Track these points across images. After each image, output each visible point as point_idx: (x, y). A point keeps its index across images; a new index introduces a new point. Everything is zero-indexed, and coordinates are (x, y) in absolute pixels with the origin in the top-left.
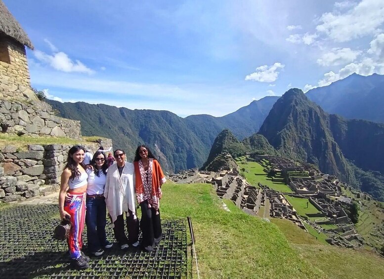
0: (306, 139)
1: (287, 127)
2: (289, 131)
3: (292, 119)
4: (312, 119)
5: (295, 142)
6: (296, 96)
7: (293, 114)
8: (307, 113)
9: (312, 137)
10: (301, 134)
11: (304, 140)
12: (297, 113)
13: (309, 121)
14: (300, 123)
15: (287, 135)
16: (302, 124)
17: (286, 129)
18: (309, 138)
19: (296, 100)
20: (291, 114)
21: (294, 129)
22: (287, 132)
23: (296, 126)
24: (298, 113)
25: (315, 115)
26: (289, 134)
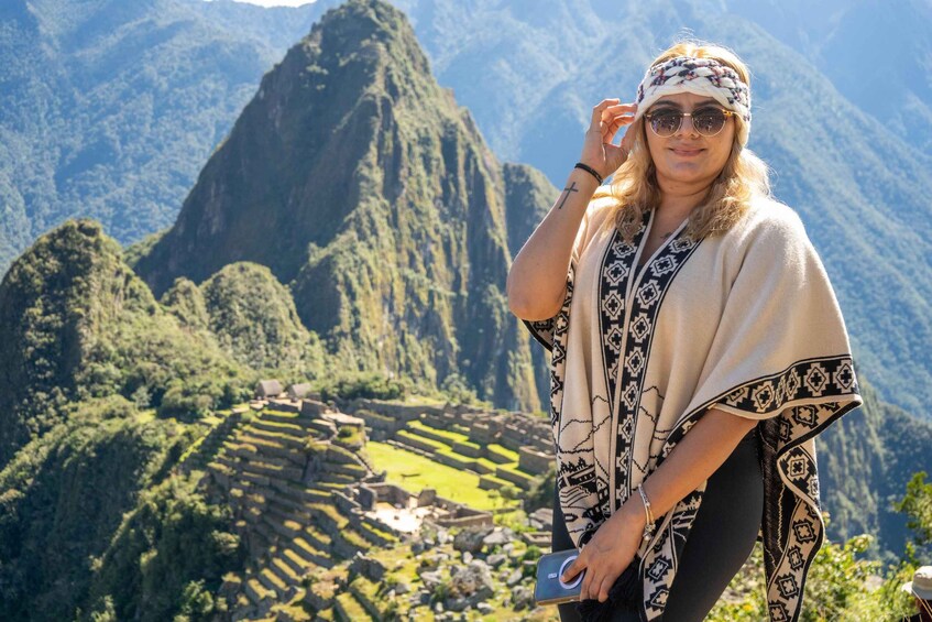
0: (431, 294)
1: (358, 221)
2: (370, 247)
3: (378, 176)
4: (457, 185)
5: (391, 310)
6: (388, 47)
7: (380, 147)
8: (437, 153)
9: (456, 286)
10: (412, 263)
11: (424, 297)
12: (397, 148)
13: (445, 198)
14: (411, 205)
15: (365, 270)
16: (418, 212)
17: (353, 234)
18: (443, 289)
19: (388, 69)
20: (373, 148)
21: (386, 233)
22: (362, 250)
23: (394, 222)
24: (404, 146)
25: (467, 167)
26: (371, 263)
